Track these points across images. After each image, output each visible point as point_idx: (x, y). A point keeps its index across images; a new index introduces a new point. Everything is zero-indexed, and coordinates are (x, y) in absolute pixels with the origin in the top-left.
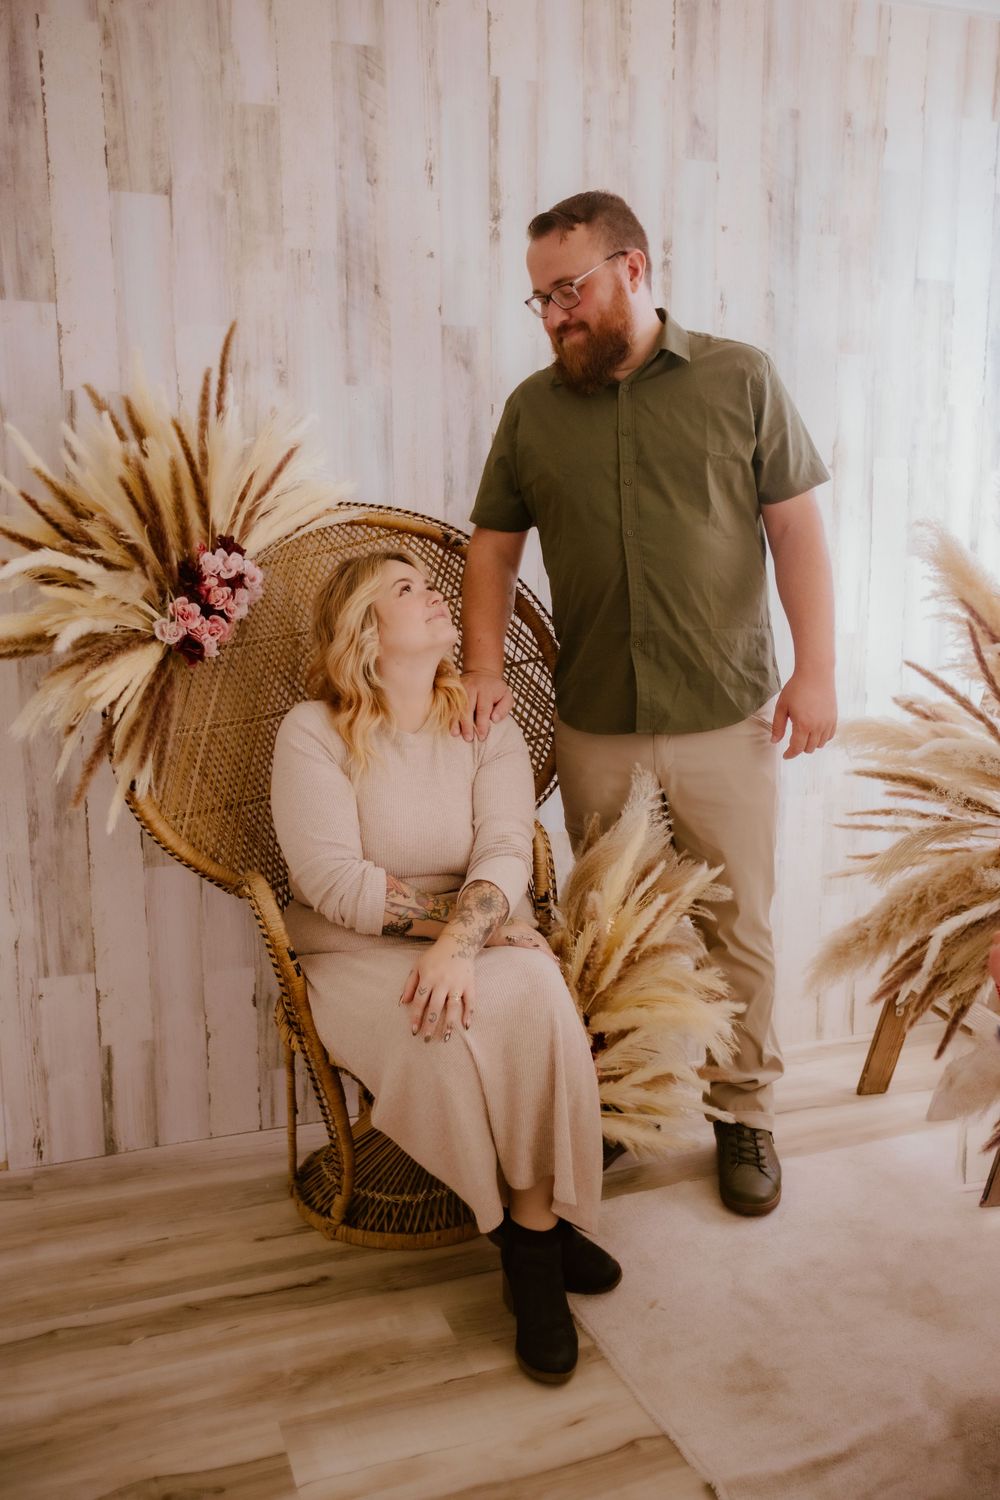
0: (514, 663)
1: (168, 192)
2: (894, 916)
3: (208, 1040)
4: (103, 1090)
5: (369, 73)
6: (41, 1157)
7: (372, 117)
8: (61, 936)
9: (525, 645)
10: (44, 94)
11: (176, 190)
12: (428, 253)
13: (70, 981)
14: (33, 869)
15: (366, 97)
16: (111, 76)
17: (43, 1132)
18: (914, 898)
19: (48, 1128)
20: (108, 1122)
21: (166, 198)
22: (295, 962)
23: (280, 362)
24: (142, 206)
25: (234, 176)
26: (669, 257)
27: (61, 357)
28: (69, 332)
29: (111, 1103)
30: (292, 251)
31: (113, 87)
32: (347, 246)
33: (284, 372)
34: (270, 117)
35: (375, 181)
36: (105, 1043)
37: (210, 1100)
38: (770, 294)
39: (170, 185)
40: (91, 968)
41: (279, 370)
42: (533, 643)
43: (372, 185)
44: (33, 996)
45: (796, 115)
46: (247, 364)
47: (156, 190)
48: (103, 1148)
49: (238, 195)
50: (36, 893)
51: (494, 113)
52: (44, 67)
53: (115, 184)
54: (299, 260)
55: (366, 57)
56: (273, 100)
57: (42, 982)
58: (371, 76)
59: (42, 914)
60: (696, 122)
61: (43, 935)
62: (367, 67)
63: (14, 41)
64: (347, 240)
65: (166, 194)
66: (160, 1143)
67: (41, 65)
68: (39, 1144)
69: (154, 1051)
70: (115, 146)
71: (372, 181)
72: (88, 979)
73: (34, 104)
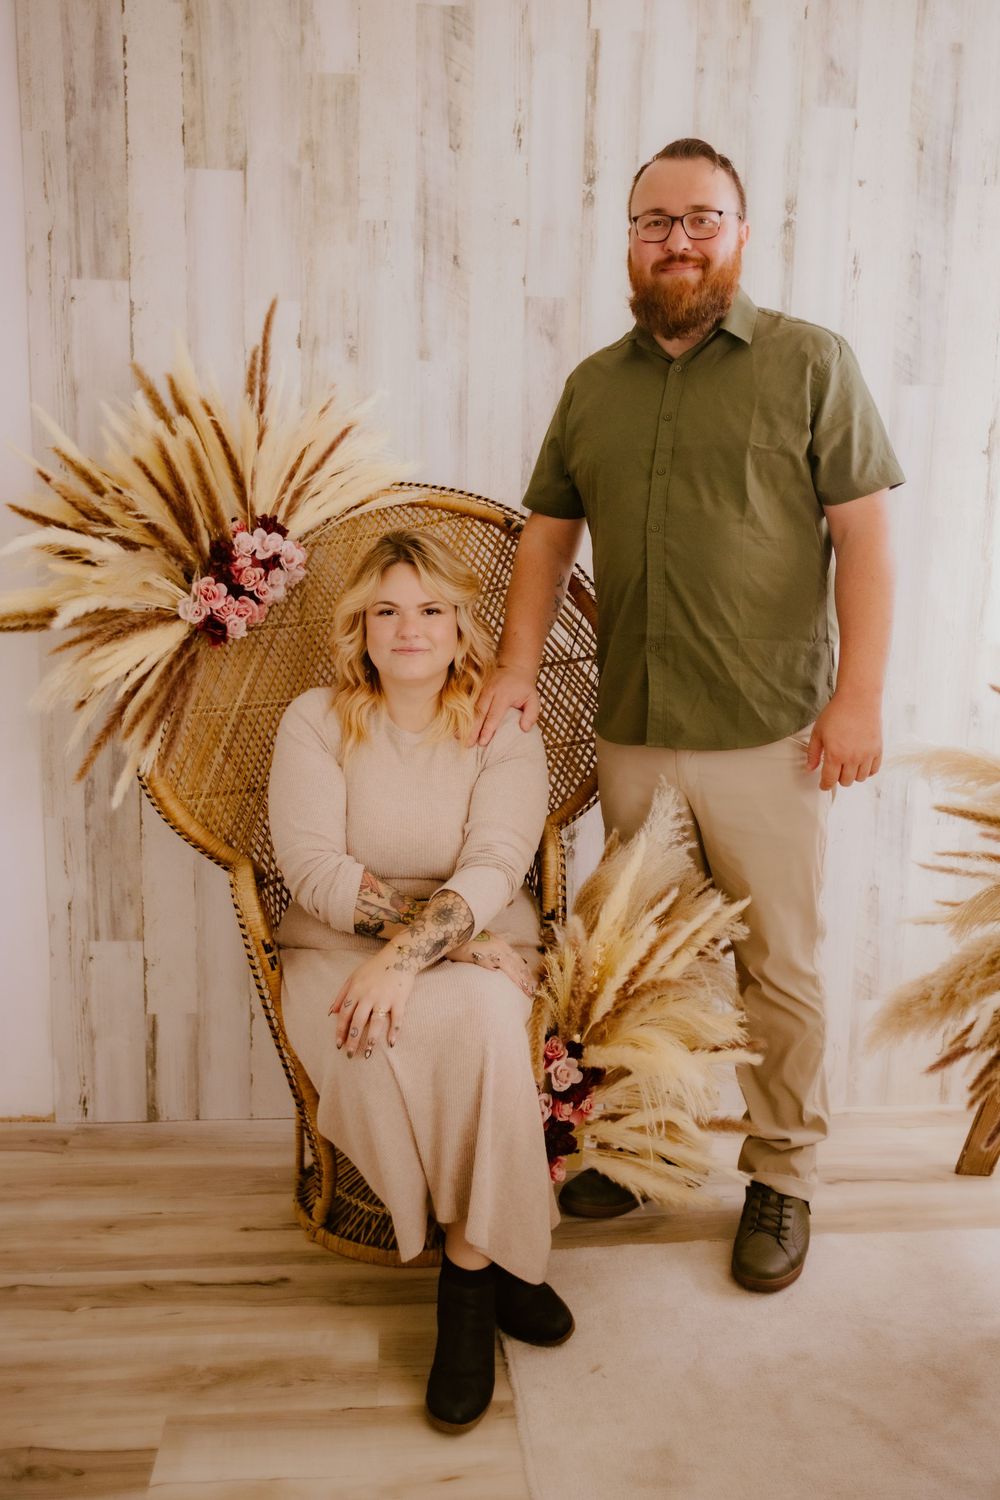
0: (571, 660)
1: (243, 167)
2: (962, 977)
3: (252, 1020)
4: (147, 1056)
5: (456, 35)
6: (86, 1114)
7: (457, 80)
8: (112, 902)
9: (584, 641)
10: (126, 77)
11: (250, 166)
12: (514, 220)
13: (118, 947)
14: (87, 833)
15: (451, 59)
16: (192, 55)
17: (89, 1091)
18: (985, 959)
19: (93, 1087)
20: (151, 1088)
21: (241, 173)
22: (270, 955)
23: (351, 337)
24: (218, 182)
25: (310, 148)
26: (792, 216)
27: (132, 334)
28: (140, 309)
29: (154, 1072)
30: (367, 222)
31: (193, 65)
32: (425, 216)
33: (354, 347)
34: (349, 86)
35: (458, 147)
36: (151, 1011)
37: (252, 1080)
38: (916, 256)
39: (245, 160)
40: (140, 937)
41: (348, 345)
42: (593, 640)
43: (454, 151)
44: (83, 957)
45: (958, 49)
46: (316, 340)
47: (231, 166)
48: (145, 1114)
49: (313, 167)
50: (90, 856)
51: (592, 68)
52: (127, 51)
53: (190, 162)
54: (374, 231)
55: (453, 18)
56: (353, 68)
57: (93, 944)
58: (458, 37)
59: (95, 879)
60: (831, 65)
61: (95, 899)
62: (454, 28)
63: (100, 28)
64: (426, 209)
65: (241, 169)
66: (201, 1117)
67: (124, 49)
68: (85, 1102)
69: (198, 1025)
70: (192, 124)
71: (455, 147)
72: (136, 946)
73: (116, 88)
